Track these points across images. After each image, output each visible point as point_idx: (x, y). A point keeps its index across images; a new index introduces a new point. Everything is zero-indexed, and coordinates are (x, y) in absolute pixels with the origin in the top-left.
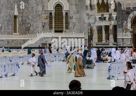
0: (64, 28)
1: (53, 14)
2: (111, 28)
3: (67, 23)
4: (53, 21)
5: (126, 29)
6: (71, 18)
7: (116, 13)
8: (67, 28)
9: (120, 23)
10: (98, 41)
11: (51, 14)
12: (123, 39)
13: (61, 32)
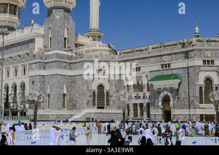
0: (105, 105)
1: (96, 93)
2: (145, 105)
3: (108, 100)
4: (96, 99)
5: (158, 106)
6: (112, 96)
7: (149, 92)
8: (108, 104)
9: (152, 101)
10: (134, 116)
11: (94, 92)
12: (155, 115)
13: (103, 108)
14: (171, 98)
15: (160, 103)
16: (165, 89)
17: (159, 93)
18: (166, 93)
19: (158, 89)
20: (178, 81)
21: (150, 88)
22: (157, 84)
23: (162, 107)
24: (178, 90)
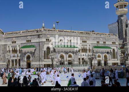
14: (31, 57)
15: (26, 59)
16: (28, 52)
17: (25, 54)
18: (28, 54)
19: (25, 52)
20: (34, 48)
21: (20, 51)
22: (24, 50)
23: (26, 61)
24: (34, 53)
